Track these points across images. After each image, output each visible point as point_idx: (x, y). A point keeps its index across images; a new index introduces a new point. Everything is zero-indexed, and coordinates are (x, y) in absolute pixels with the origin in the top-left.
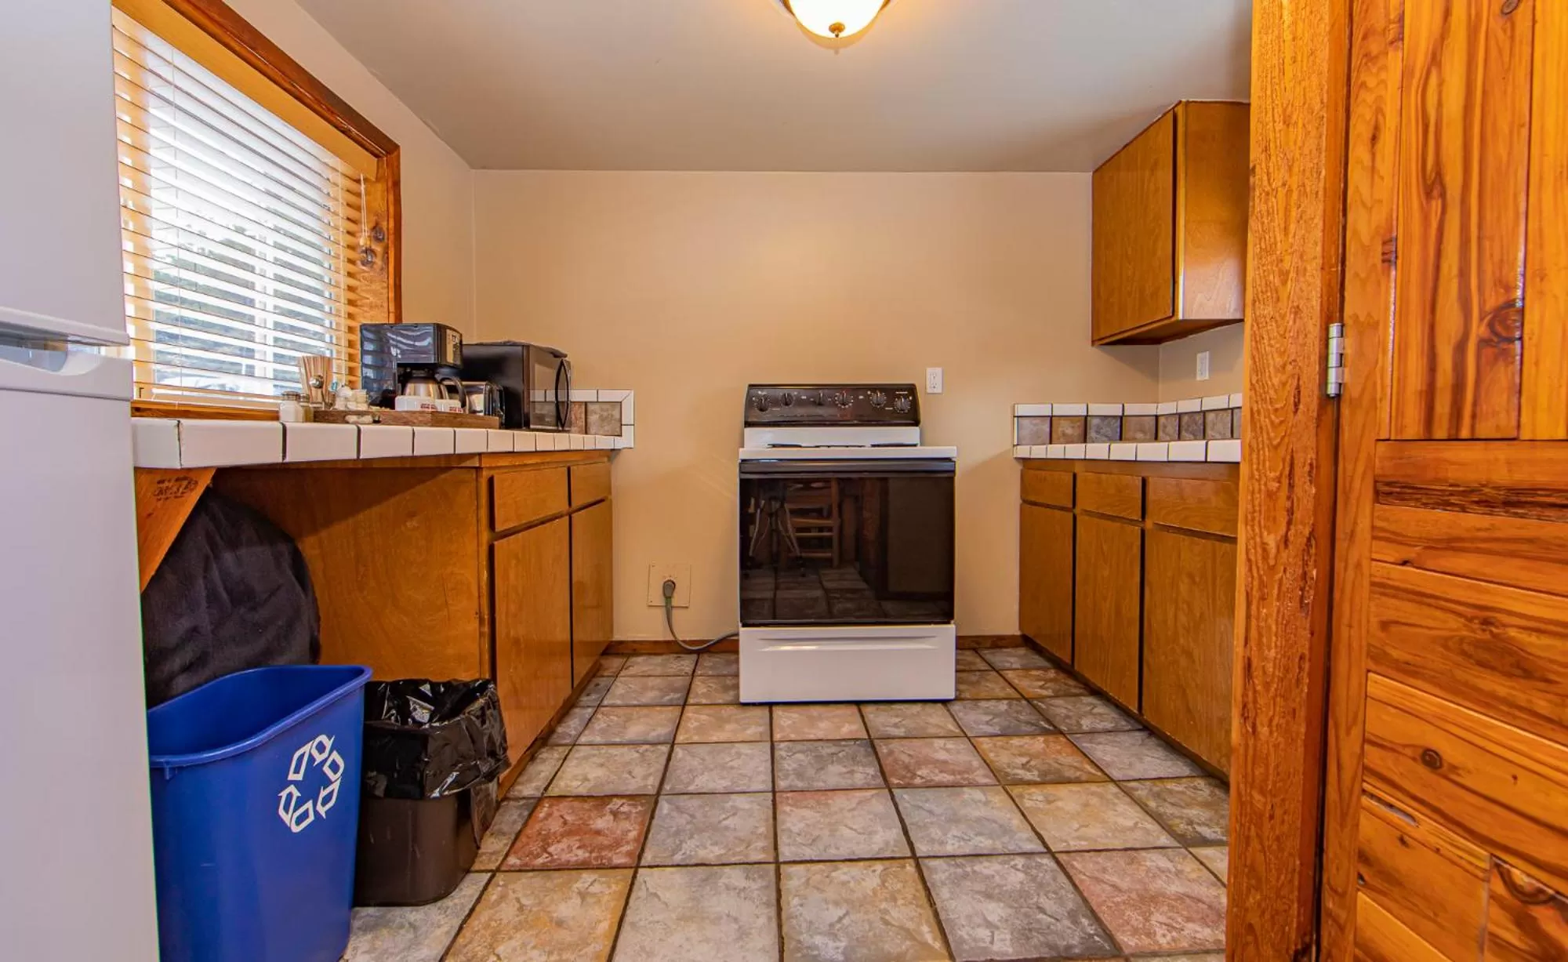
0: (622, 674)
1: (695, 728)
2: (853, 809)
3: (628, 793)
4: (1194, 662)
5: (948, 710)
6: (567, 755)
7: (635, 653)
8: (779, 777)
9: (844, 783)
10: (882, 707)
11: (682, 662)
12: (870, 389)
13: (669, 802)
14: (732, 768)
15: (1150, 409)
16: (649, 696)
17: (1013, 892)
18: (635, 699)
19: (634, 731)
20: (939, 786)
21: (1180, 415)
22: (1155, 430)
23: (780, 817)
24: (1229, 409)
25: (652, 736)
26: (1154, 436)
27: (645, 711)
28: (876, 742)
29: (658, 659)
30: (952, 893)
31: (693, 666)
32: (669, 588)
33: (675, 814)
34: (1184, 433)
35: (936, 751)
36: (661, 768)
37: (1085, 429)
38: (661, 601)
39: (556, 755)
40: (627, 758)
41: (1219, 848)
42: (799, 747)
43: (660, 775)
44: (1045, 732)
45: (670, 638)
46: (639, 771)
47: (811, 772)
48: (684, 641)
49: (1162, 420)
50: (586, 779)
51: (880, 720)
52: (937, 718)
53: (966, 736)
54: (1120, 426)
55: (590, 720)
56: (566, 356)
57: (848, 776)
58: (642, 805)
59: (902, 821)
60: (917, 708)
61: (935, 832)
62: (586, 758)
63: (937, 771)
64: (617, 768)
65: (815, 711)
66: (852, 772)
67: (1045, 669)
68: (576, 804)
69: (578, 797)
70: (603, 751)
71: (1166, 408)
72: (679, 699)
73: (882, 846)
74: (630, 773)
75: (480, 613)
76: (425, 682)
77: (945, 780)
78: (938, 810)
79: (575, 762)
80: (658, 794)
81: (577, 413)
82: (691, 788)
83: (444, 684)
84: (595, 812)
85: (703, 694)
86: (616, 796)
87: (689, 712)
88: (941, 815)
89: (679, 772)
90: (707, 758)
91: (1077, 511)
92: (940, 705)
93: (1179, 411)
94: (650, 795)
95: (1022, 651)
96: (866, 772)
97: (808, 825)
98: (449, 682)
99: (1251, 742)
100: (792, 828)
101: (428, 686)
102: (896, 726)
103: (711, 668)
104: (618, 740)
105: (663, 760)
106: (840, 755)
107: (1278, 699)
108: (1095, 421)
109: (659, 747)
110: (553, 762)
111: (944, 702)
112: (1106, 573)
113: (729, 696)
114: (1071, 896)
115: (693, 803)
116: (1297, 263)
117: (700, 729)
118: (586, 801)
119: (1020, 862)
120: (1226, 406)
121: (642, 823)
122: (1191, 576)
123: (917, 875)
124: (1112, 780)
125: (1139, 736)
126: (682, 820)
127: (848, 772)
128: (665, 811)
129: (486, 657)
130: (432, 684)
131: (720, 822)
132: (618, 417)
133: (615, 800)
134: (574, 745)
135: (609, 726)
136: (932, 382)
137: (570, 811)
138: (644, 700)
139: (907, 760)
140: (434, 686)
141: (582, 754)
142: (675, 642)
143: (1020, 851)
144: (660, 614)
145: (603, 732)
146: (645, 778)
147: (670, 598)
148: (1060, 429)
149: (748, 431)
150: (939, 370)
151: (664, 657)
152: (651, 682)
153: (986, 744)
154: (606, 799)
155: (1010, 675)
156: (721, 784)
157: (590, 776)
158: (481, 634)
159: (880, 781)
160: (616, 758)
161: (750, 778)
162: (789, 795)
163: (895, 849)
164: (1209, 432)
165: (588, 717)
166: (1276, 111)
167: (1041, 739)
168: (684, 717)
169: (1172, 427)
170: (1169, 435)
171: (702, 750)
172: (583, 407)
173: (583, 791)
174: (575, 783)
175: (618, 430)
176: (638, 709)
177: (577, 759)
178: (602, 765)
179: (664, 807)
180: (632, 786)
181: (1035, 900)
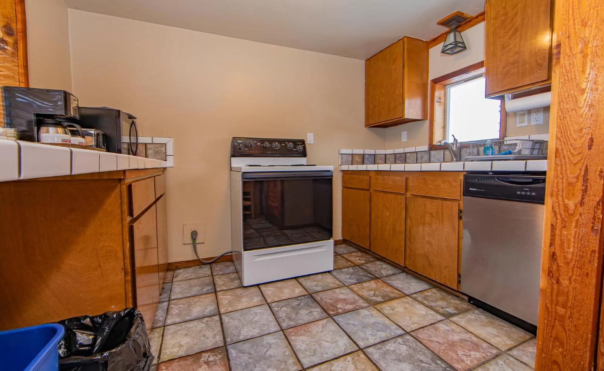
0: (174, 280)
1: (227, 304)
2: (322, 331)
3: (209, 348)
4: (433, 246)
5: (332, 275)
6: (163, 333)
7: (177, 268)
8: (280, 322)
9: (311, 319)
10: (306, 278)
11: (204, 270)
12: (287, 141)
13: (234, 349)
14: (256, 322)
15: (383, 152)
16: (195, 290)
17: (406, 355)
18: (188, 293)
19: (196, 311)
20: (349, 311)
21: (395, 154)
22: (385, 159)
23: (292, 343)
24: (415, 152)
25: (207, 312)
26: (384, 162)
27: (196, 299)
28: (313, 295)
29: (191, 270)
30: (385, 363)
31: (210, 271)
32: (194, 235)
33: (240, 355)
34: (397, 161)
35: (339, 295)
36: (220, 329)
37: (363, 159)
38: (190, 241)
39: (156, 335)
40: (199, 328)
41: (457, 316)
42: (282, 304)
43: (221, 333)
44: (372, 279)
45: (196, 258)
46: (209, 334)
47: (294, 316)
48: (203, 259)
49: (388, 156)
50: (181, 346)
51: (309, 283)
52: (329, 279)
53: (346, 286)
54: (374, 159)
55: (168, 308)
56: (135, 118)
57: (310, 314)
58: (220, 354)
59: (345, 332)
60: (320, 276)
61: (362, 335)
62: (176, 332)
63: (345, 304)
64: (195, 335)
65: (279, 284)
66: (311, 312)
67: (357, 252)
68: (182, 363)
69: (181, 358)
70: (184, 327)
71: (389, 152)
72: (210, 289)
73: (345, 347)
74: (204, 336)
75: (125, 269)
76: (86, 317)
77: (350, 308)
78: (356, 323)
79: (170, 336)
80: (225, 345)
81: (141, 149)
82: (241, 338)
83: (100, 317)
84: (195, 365)
85: (222, 284)
86: (203, 352)
87: (220, 296)
88: (358, 325)
89: (230, 329)
90: (241, 319)
91: (371, 191)
92: (327, 273)
93: (395, 153)
94: (221, 347)
95: (343, 246)
96: (317, 312)
97: (307, 345)
98: (105, 314)
99: (555, 286)
100: (301, 348)
101: (88, 320)
102: (316, 286)
103: (220, 270)
104: (188, 318)
105: (219, 324)
106: (302, 304)
107: (576, 269)
108: (366, 156)
109: (213, 317)
110: (156, 339)
111: (329, 272)
112: (388, 214)
113: (236, 283)
114: (427, 351)
115: (246, 346)
116: (592, 86)
117: (230, 303)
118: (187, 360)
119: (400, 340)
120: (414, 151)
121: (225, 365)
122: (431, 214)
123: (366, 358)
124: (407, 295)
125: (404, 275)
126: (245, 357)
127: (309, 313)
128: (234, 355)
129: (130, 295)
130: (90, 318)
131: (265, 354)
132: (164, 151)
133: (203, 354)
134: (165, 326)
135: (180, 311)
136: (310, 139)
137: (180, 368)
138: (193, 293)
139: (330, 301)
140: (92, 319)
141: (172, 331)
142: (199, 260)
143: (397, 335)
144: (190, 248)
145: (179, 315)
146: (214, 336)
147: (195, 239)
148: (355, 159)
149: (233, 159)
150: (312, 134)
151: (193, 268)
152: (193, 282)
153: (355, 288)
154: (198, 355)
155: (346, 256)
156: (255, 332)
157: (183, 343)
158: (126, 282)
159: (325, 314)
160: (193, 329)
161: (268, 325)
162: (290, 330)
163: (351, 347)
164: (407, 160)
165: (166, 308)
166: (576, 21)
167: (373, 282)
168: (219, 299)
169: (392, 159)
170: (391, 161)
171: (236, 314)
172: (144, 146)
173: (182, 353)
174: (176, 350)
175: (165, 158)
176: (192, 298)
177: (170, 334)
178: (186, 335)
179: (233, 352)
180: (210, 343)
181: (416, 357)
